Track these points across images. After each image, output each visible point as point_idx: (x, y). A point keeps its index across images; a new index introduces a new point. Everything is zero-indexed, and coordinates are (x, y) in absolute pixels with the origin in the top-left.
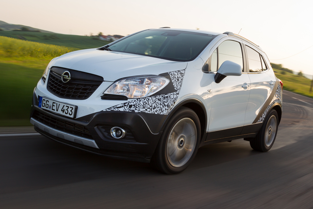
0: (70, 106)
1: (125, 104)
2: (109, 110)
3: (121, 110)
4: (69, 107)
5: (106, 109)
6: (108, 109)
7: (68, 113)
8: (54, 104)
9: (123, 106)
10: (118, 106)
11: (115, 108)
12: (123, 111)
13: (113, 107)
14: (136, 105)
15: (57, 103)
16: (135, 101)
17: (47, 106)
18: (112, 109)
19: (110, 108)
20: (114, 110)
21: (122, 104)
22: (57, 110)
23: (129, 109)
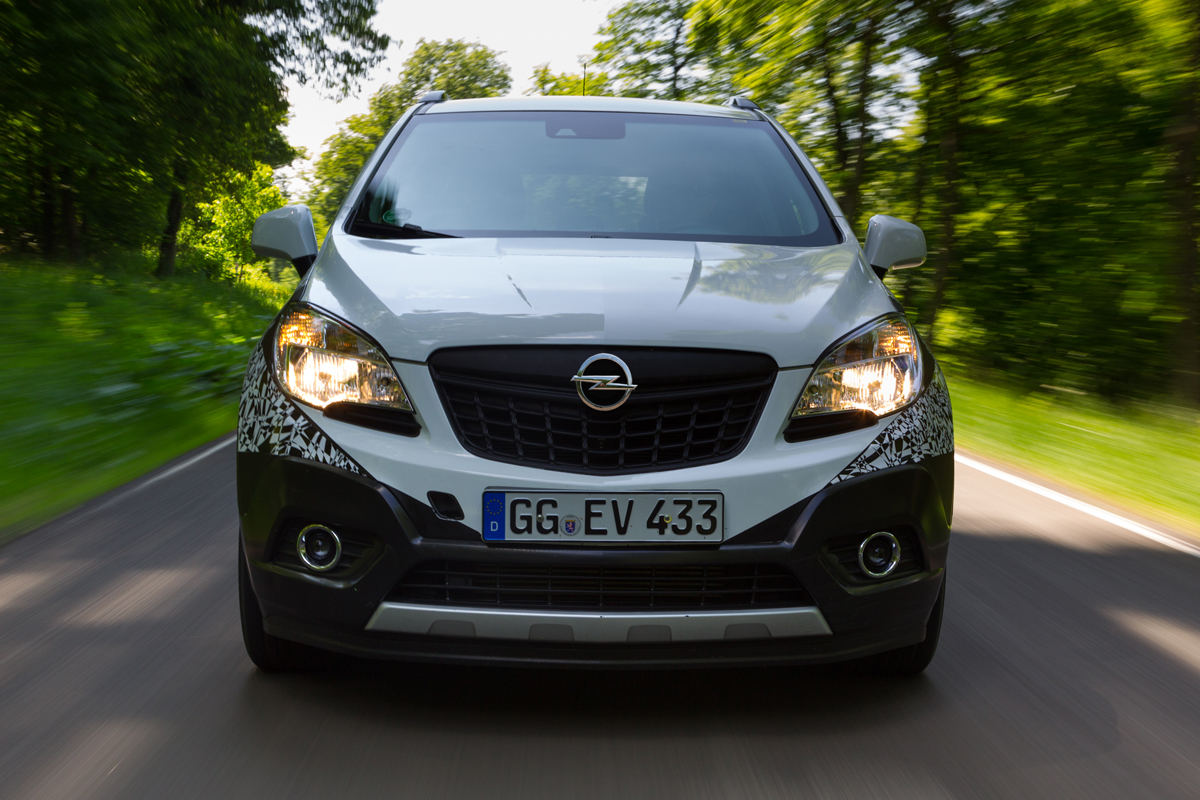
0: (695, 499)
1: (880, 438)
2: (850, 477)
3: (880, 467)
4: (695, 504)
5: (838, 476)
6: (844, 472)
7: (694, 528)
8: (595, 509)
9: (880, 450)
10: (868, 454)
11: (861, 465)
12: (886, 466)
13: (856, 460)
14: (909, 436)
15: (615, 503)
16: (900, 422)
17: (548, 525)
18: (855, 471)
19: (849, 467)
20: (863, 471)
21: (874, 442)
22: (622, 531)
23: (898, 454)
